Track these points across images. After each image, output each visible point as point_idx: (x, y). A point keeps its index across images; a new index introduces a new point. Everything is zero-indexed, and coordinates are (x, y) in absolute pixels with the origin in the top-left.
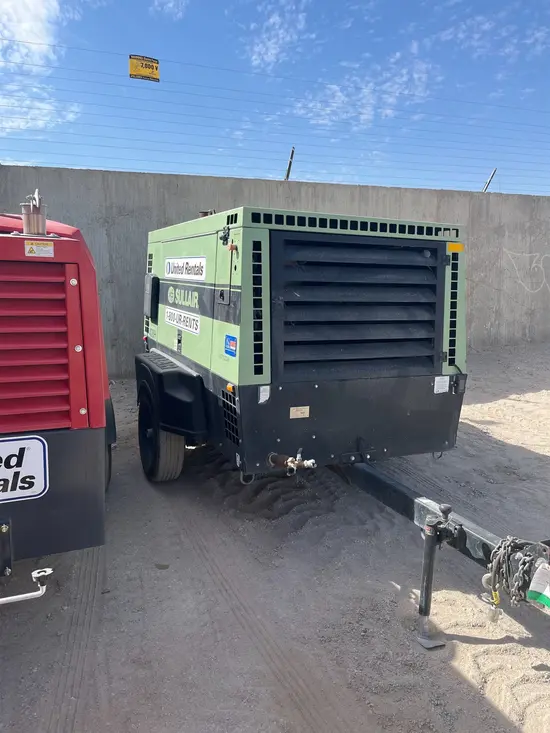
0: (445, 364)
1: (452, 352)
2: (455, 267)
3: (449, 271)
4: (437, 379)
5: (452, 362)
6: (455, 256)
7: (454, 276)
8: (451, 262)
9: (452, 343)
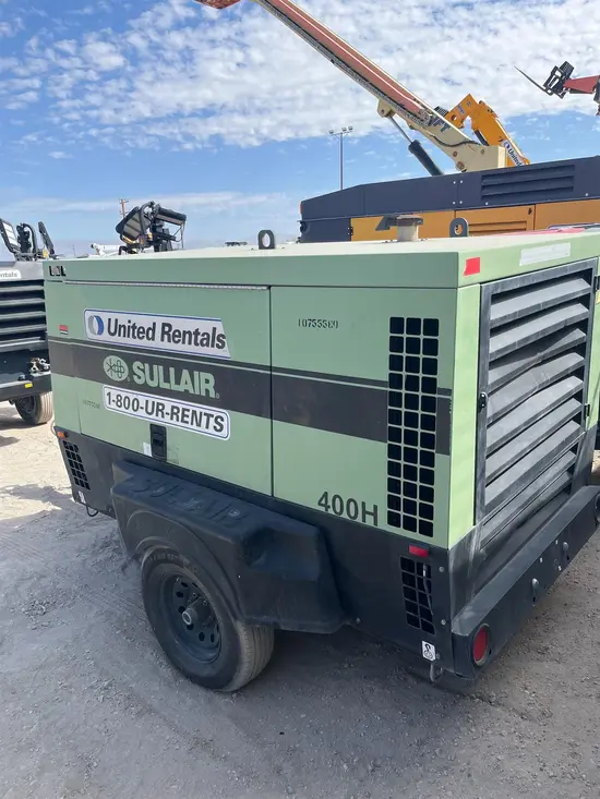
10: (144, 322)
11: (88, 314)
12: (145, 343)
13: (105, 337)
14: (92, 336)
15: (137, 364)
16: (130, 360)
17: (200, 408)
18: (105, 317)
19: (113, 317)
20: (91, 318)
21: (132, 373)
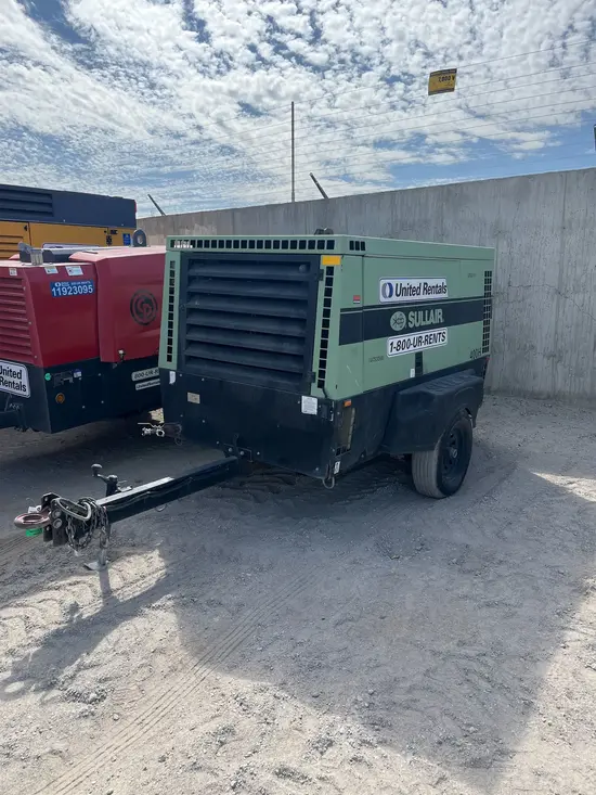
0: (314, 386)
1: (322, 374)
2: (329, 282)
3: (322, 286)
4: (304, 398)
5: (321, 385)
6: (330, 270)
7: (328, 292)
8: (325, 276)
9: (323, 364)
10: (415, 283)
11: (382, 282)
12: (416, 298)
13: (395, 299)
14: (383, 300)
15: (411, 313)
16: (406, 312)
17: (436, 331)
18: (394, 282)
19: (399, 282)
20: (384, 285)
21: (408, 321)
